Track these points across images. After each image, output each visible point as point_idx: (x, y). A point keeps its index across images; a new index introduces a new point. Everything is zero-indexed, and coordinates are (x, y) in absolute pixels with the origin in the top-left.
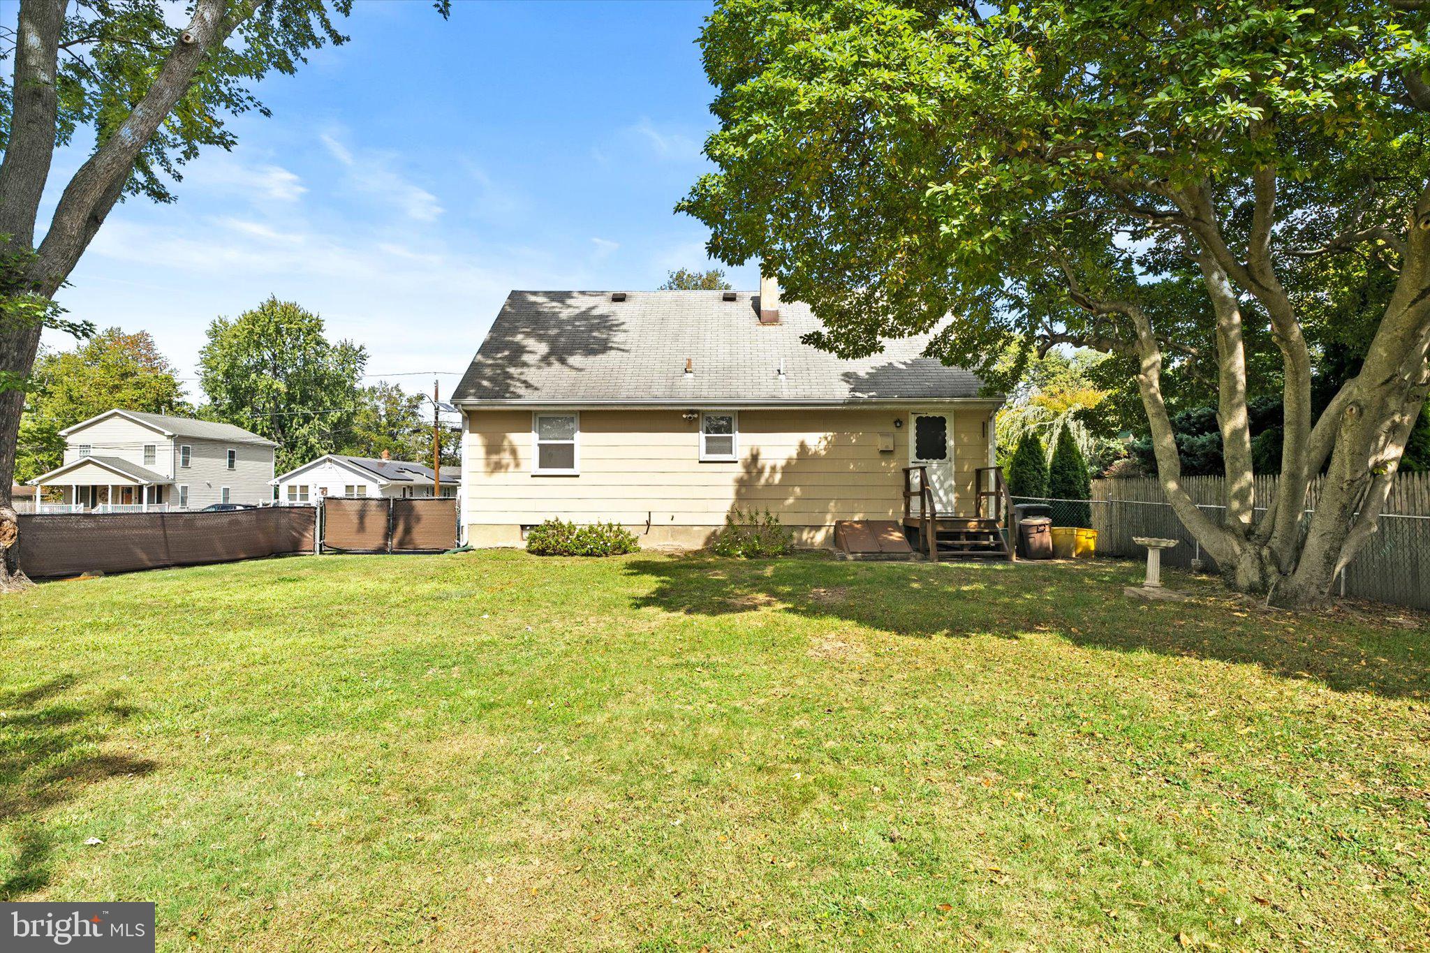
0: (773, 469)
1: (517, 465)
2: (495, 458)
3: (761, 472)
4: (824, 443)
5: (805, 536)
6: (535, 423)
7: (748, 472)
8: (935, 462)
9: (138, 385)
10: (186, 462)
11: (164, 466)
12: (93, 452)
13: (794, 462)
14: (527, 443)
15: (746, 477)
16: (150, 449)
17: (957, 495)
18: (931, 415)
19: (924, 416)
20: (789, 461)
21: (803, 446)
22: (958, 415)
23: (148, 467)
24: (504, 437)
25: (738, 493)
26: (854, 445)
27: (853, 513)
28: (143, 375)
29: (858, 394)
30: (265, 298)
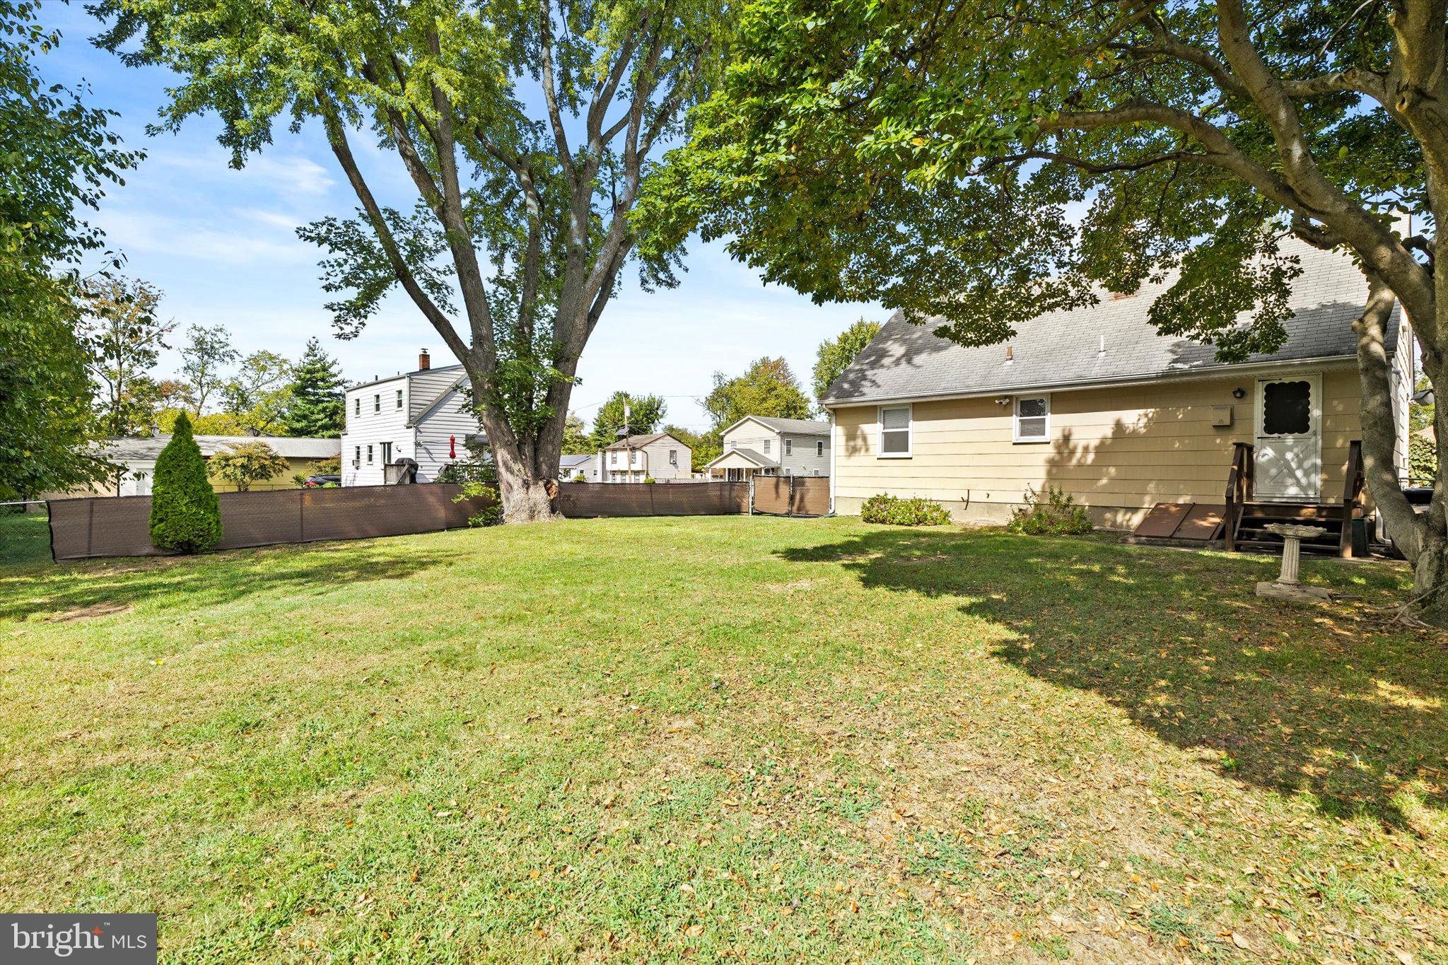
0: (1086, 449)
1: (867, 450)
2: (852, 443)
3: (1072, 452)
4: (1144, 420)
5: (1120, 518)
6: (880, 416)
7: (1060, 453)
8: (1290, 436)
9: (777, 397)
10: (789, 451)
11: (774, 455)
12: (738, 446)
13: (1109, 442)
14: (874, 431)
15: (1057, 458)
16: (767, 442)
17: (1325, 476)
18: (1286, 380)
19: (1277, 382)
20: (1104, 439)
21: (1119, 425)
22: (1327, 378)
23: (767, 456)
24: (857, 428)
25: (1049, 473)
26: (1180, 421)
27: (1179, 495)
28: (780, 390)
29: (1179, 365)
30: (855, 322)
